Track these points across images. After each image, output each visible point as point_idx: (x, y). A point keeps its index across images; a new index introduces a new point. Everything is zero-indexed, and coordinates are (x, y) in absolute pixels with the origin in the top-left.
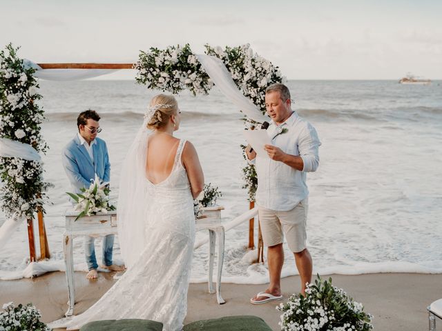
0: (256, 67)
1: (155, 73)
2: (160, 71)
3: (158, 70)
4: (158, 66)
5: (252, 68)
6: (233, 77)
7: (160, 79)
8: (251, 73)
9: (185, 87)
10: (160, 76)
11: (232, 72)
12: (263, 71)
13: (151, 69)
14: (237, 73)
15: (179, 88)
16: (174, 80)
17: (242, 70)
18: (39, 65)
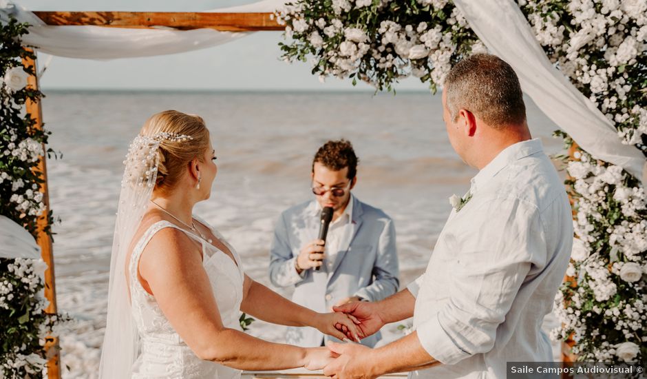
0: (604, 11)
1: (330, 32)
2: (345, 25)
3: (338, 23)
4: (338, 12)
5: (592, 11)
6: (539, 38)
7: (343, 46)
8: (591, 26)
9: (408, 69)
10: (344, 39)
11: (538, 26)
12: (626, 19)
13: (321, 23)
14: (551, 28)
15: (393, 73)
16: (382, 49)
17: (566, 19)
18: (38, 14)
